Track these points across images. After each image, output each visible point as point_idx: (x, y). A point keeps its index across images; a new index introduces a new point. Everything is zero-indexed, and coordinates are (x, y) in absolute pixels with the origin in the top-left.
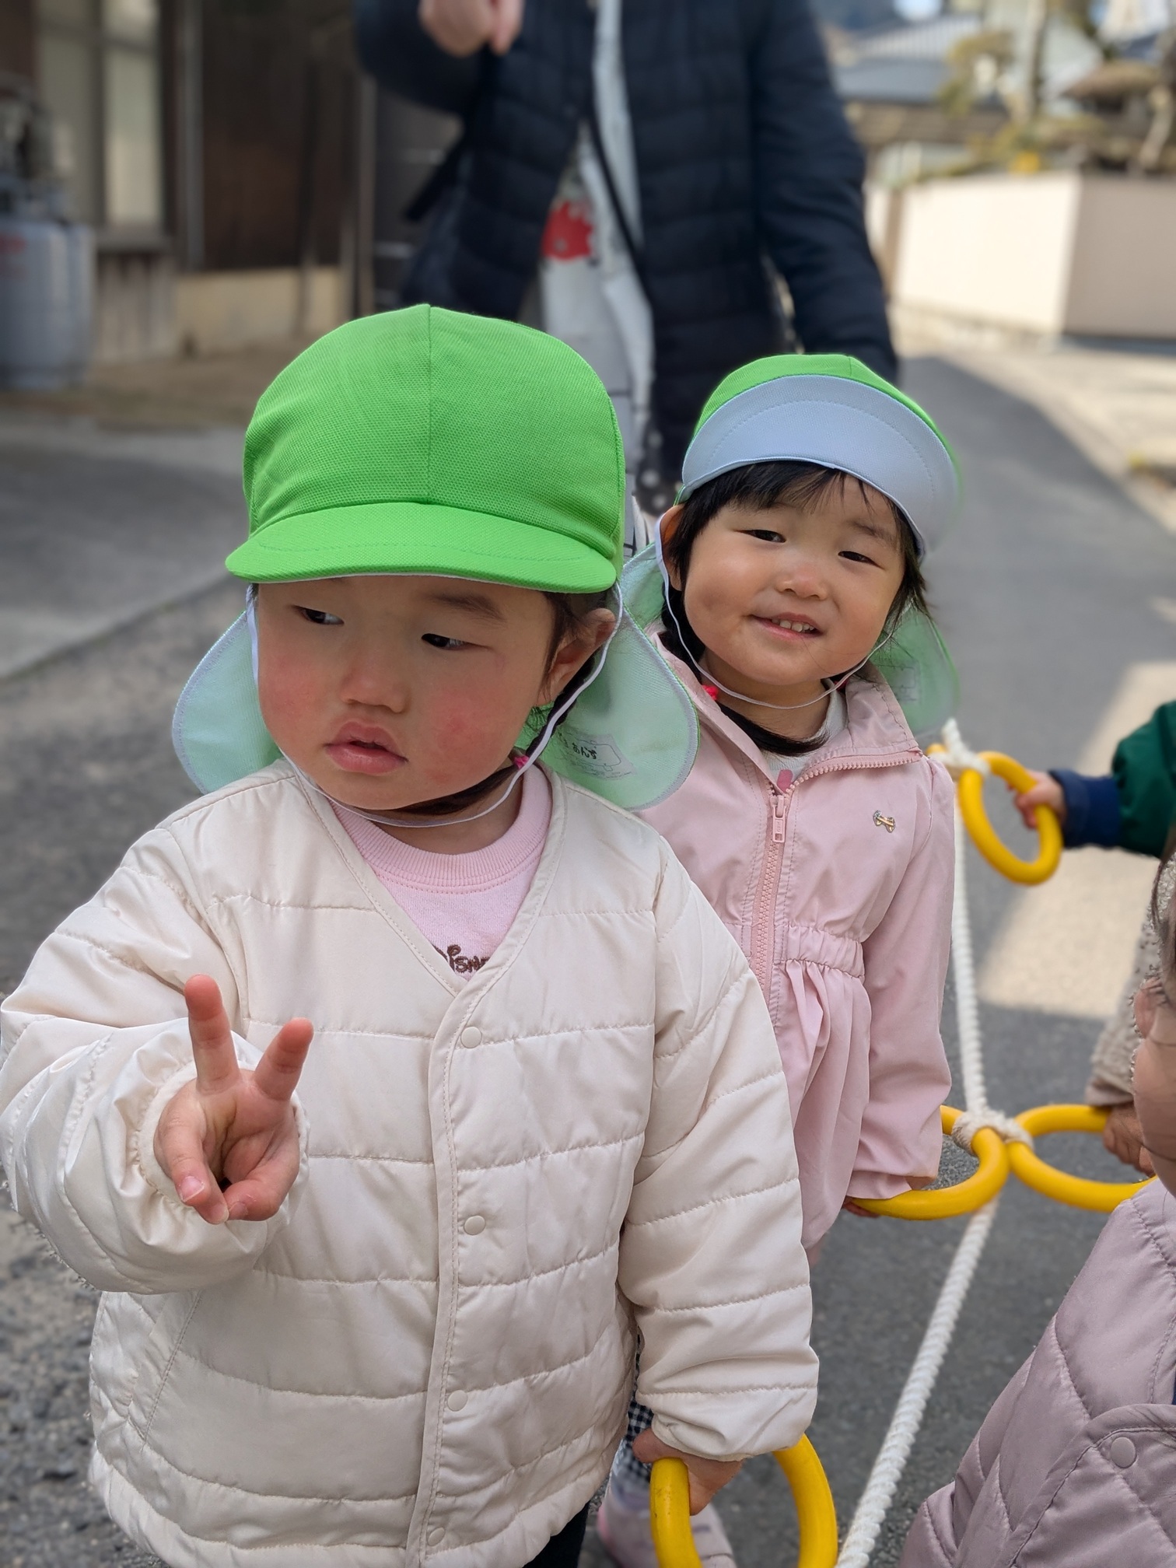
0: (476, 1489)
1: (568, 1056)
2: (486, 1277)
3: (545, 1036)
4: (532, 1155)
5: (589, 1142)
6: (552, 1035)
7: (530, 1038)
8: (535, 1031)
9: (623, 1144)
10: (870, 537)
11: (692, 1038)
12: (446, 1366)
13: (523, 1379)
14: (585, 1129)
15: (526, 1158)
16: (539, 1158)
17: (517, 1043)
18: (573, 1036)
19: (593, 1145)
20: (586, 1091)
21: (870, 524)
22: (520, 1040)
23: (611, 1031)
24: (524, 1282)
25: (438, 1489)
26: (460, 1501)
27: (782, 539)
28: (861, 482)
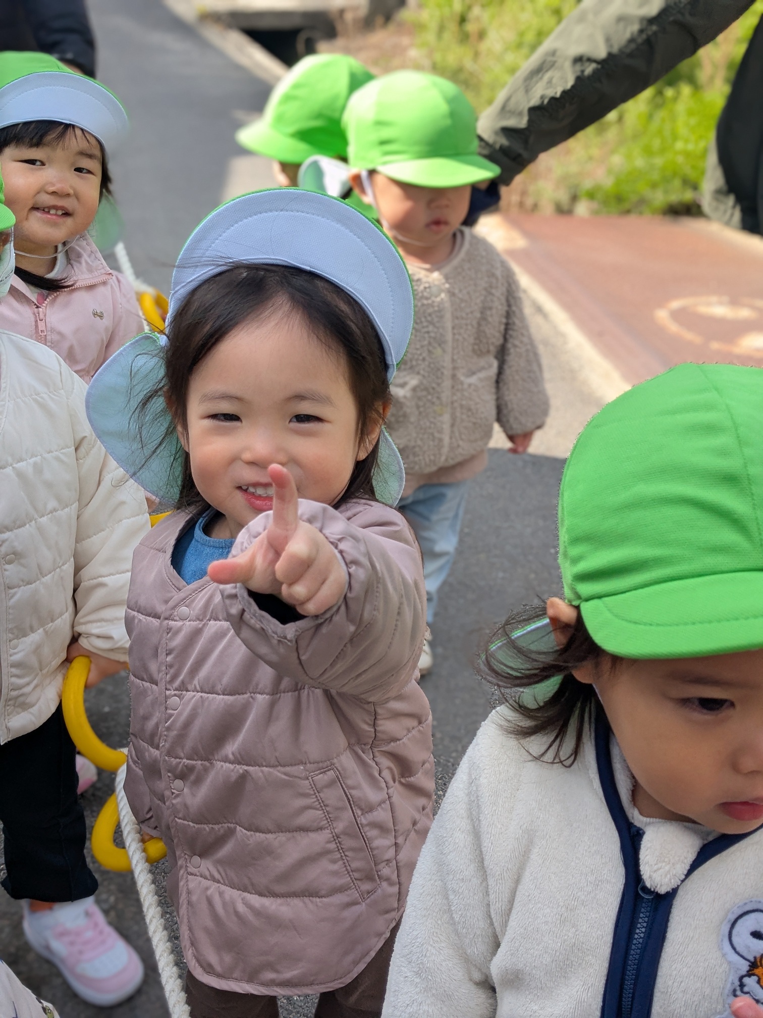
0: (28, 684)
1: (38, 469)
2: (21, 583)
3: (25, 462)
4: (31, 521)
5: (55, 510)
6: (28, 460)
7: (19, 464)
8: (21, 460)
9: (71, 508)
10: (89, 159)
11: (91, 450)
12: (8, 629)
13: (42, 629)
14: (52, 504)
15: (28, 523)
16: (34, 522)
17: (13, 468)
18: (38, 459)
19: (57, 511)
20: (49, 485)
21: (89, 152)
22: (15, 465)
23: (55, 453)
24: (38, 582)
25: (11, 688)
26: (21, 692)
27: (43, 164)
28: (82, 130)
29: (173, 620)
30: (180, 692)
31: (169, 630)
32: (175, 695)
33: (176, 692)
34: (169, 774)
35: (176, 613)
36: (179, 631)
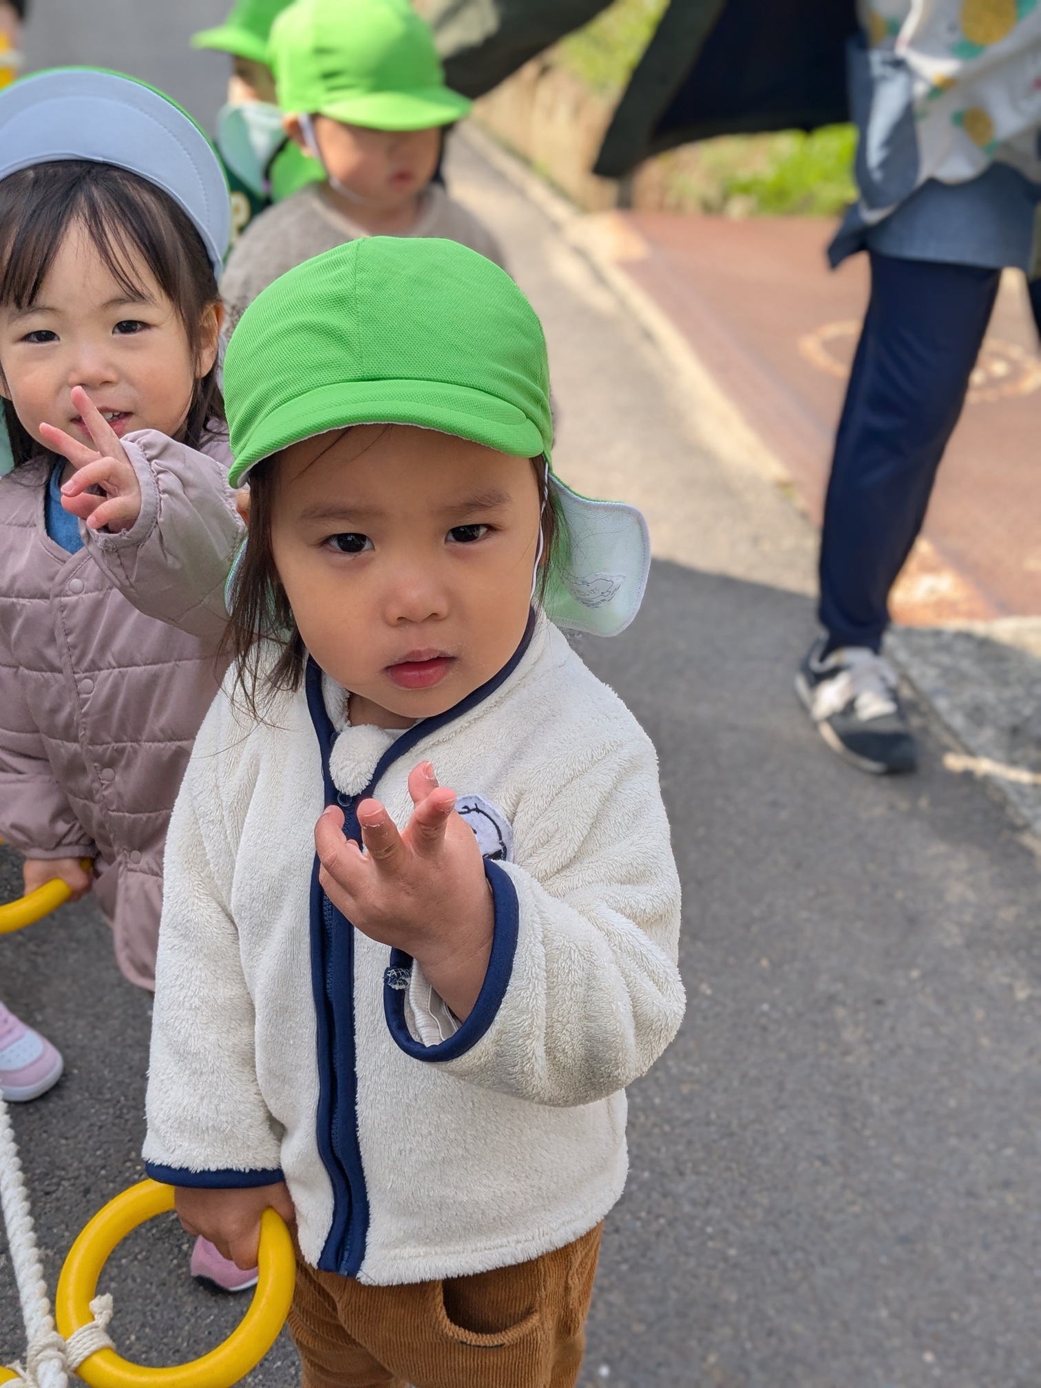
29: (64, 596)
30: (91, 673)
31: (63, 607)
32: (86, 677)
33: (85, 674)
34: (96, 764)
35: (67, 588)
36: (75, 607)
